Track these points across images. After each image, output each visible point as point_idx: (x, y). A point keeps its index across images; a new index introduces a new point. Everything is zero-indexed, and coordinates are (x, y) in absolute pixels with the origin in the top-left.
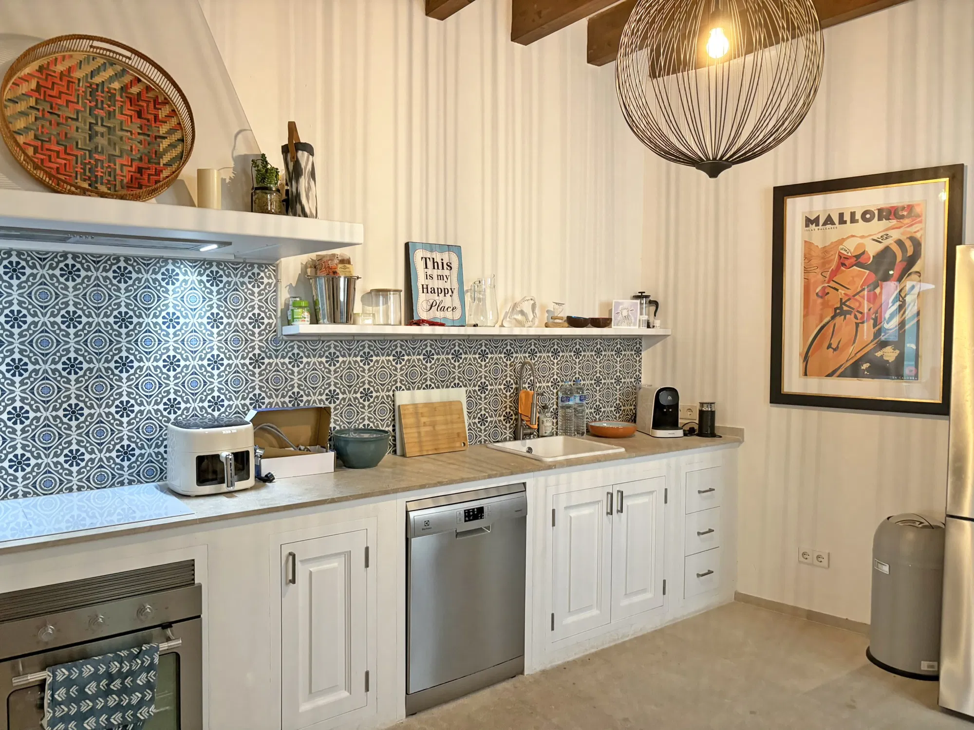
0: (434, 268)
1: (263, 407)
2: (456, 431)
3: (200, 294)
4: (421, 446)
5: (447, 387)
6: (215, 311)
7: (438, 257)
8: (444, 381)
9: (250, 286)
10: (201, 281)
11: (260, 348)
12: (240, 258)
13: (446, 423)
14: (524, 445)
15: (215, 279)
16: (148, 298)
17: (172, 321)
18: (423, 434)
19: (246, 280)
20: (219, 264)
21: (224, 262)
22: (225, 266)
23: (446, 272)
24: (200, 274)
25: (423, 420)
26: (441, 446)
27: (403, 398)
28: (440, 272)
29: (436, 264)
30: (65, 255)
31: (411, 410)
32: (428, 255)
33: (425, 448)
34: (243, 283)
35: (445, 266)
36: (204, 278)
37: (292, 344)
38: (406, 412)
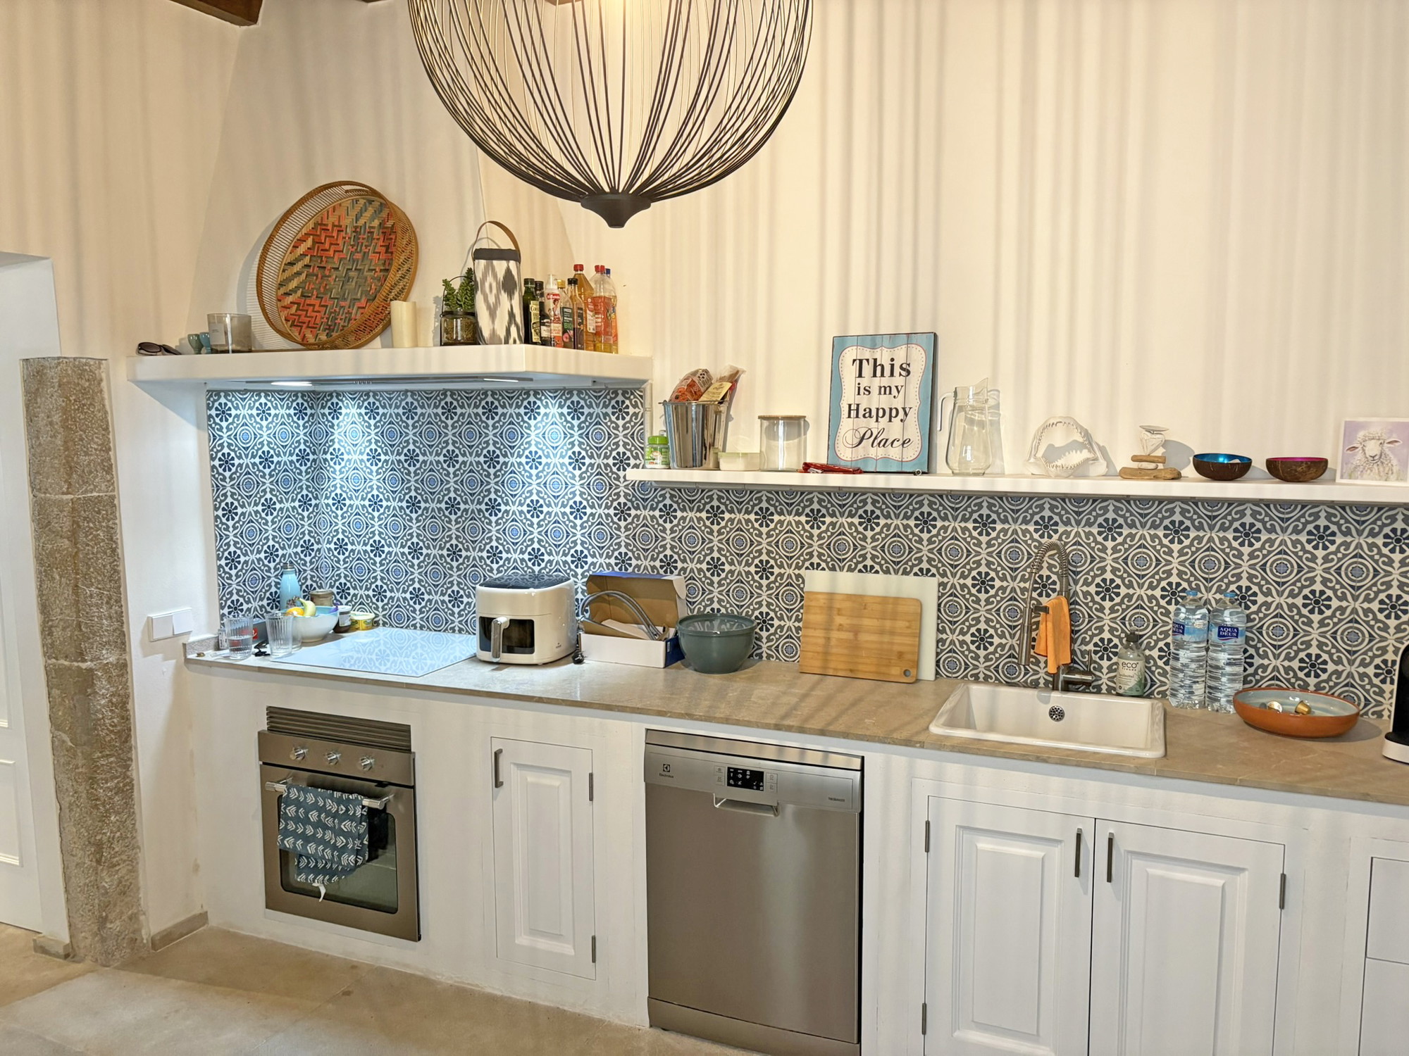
0: (875, 375)
1: (630, 570)
2: (896, 648)
3: (561, 428)
4: (826, 661)
5: (905, 573)
6: (577, 449)
7: (884, 356)
8: (898, 564)
9: (613, 418)
10: (562, 414)
11: (626, 495)
12: (601, 384)
13: (882, 632)
14: (1047, 701)
15: (576, 411)
16: (512, 436)
17: (534, 461)
18: (833, 642)
19: (610, 410)
20: (580, 392)
21: (585, 390)
22: (587, 394)
23: (898, 380)
24: (561, 406)
25: (839, 620)
26: (861, 667)
27: (818, 581)
28: (885, 381)
29: (879, 369)
30: (445, 393)
31: (822, 601)
32: (866, 354)
33: (832, 665)
34: (606, 415)
35: (897, 370)
36: (565, 410)
37: (663, 492)
38: (813, 604)
